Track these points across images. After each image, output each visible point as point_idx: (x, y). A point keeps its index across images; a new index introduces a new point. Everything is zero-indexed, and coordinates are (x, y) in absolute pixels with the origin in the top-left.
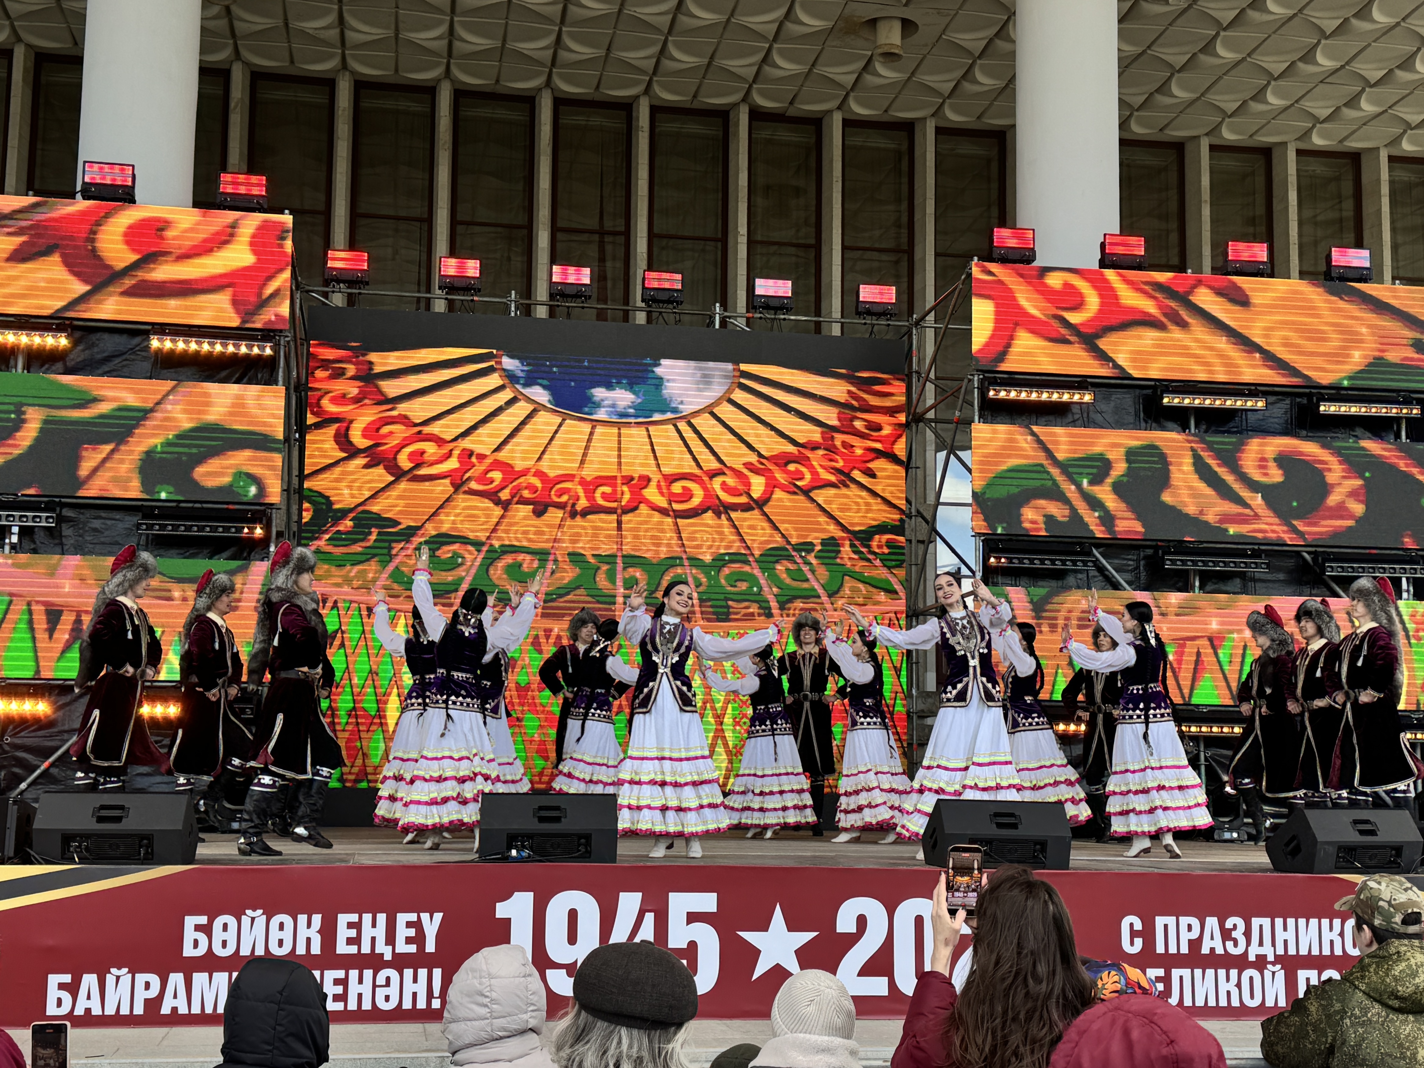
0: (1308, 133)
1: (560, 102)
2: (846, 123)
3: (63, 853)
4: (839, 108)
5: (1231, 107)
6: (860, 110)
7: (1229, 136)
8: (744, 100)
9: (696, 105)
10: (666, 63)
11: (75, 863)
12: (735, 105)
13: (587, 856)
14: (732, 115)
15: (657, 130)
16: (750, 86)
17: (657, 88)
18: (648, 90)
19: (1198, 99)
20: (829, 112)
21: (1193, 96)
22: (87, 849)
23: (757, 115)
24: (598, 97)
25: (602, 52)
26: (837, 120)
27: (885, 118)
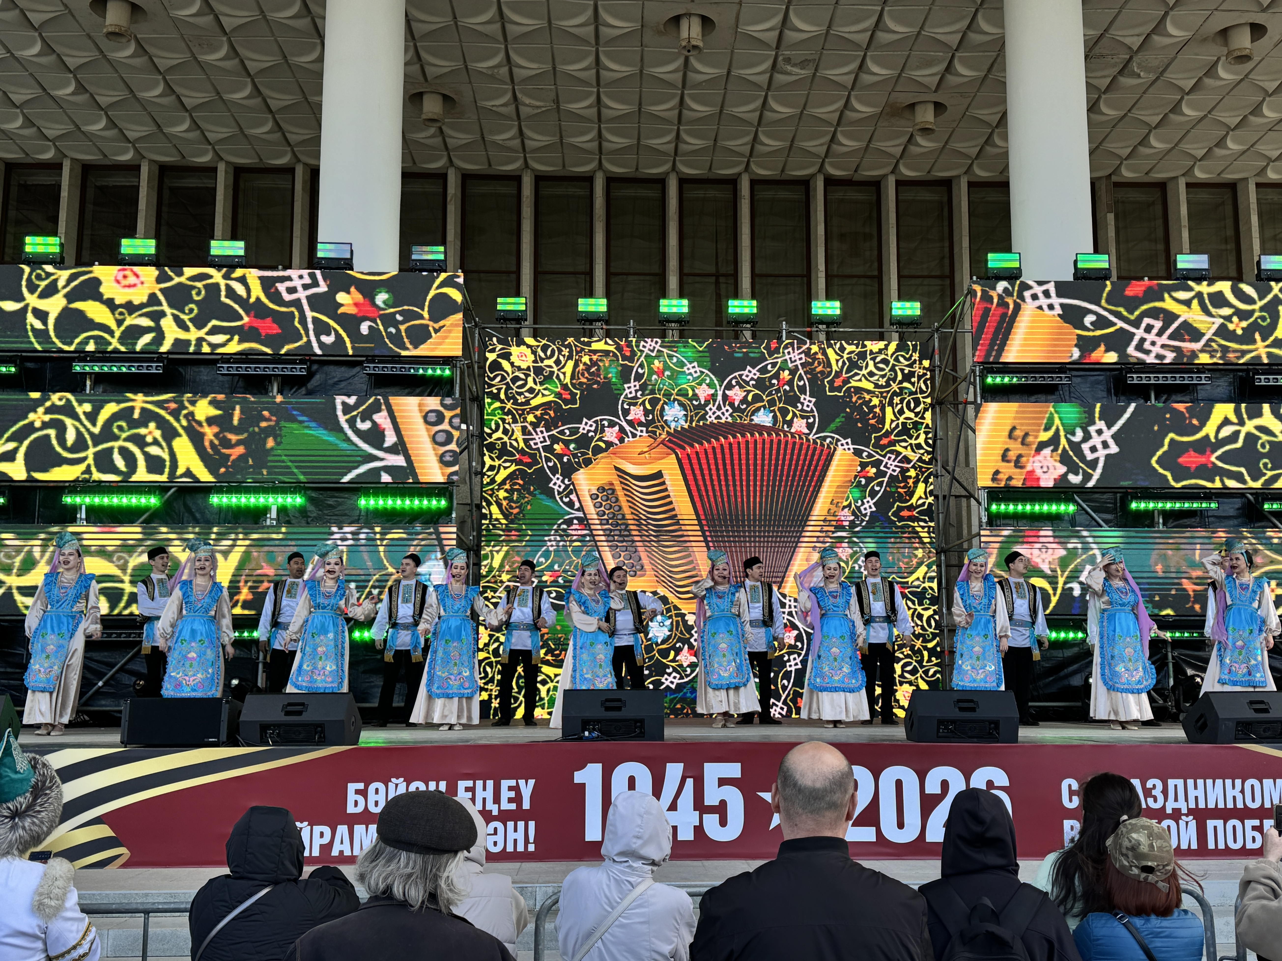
0: (1264, 170)
1: (683, 182)
2: (899, 183)
4: (892, 172)
5: (1200, 153)
6: (908, 173)
7: (1200, 175)
8: (820, 171)
9: (784, 177)
10: (758, 147)
11: (270, 745)
12: (813, 176)
13: (641, 736)
14: (811, 183)
15: (756, 198)
16: (823, 161)
17: (753, 166)
18: (747, 168)
19: (1173, 148)
20: (885, 176)
21: (1169, 146)
23: (830, 182)
24: (711, 176)
25: (711, 143)
26: (891, 182)
27: (929, 178)
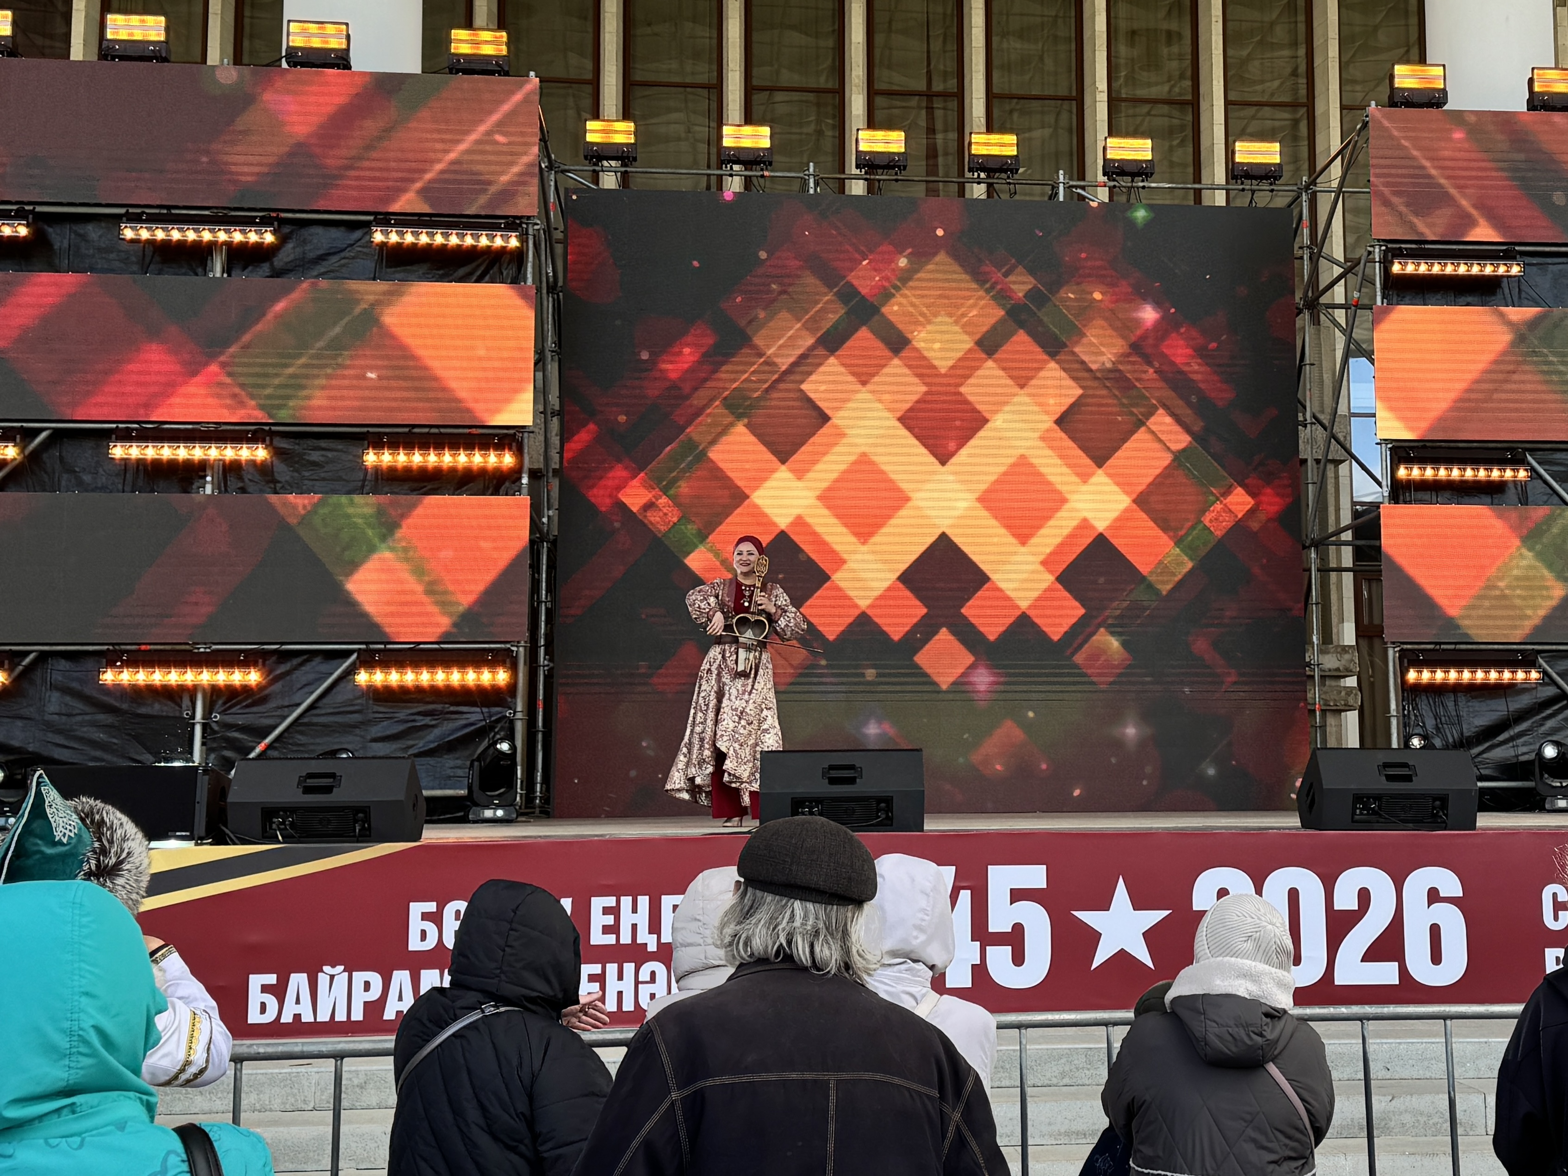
3: (264, 830)
11: (279, 842)
13: (888, 824)
22: (292, 824)
